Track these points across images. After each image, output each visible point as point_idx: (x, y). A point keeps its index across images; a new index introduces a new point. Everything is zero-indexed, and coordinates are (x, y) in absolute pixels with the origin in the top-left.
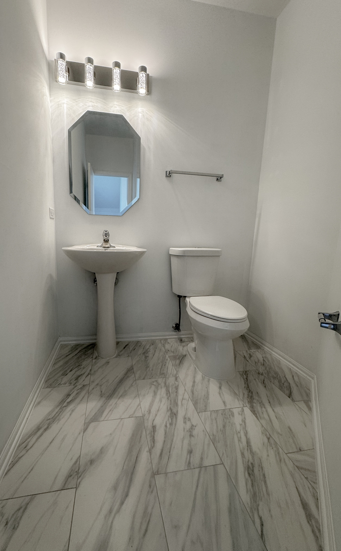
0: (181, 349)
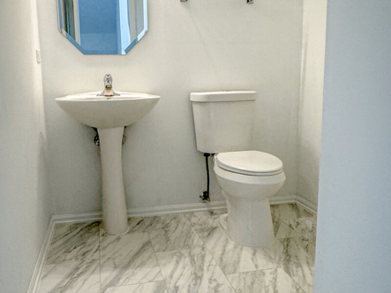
0: (211, 222)
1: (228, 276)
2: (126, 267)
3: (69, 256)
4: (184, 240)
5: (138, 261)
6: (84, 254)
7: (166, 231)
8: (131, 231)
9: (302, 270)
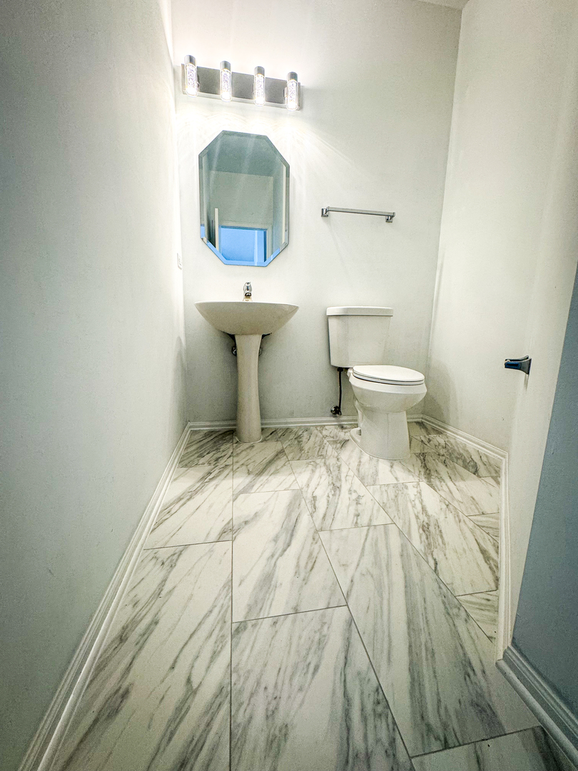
0: (342, 435)
1: (368, 487)
2: (261, 473)
3: (202, 460)
4: (318, 450)
5: (272, 468)
6: (217, 460)
7: (299, 442)
8: (264, 440)
9: (446, 485)
